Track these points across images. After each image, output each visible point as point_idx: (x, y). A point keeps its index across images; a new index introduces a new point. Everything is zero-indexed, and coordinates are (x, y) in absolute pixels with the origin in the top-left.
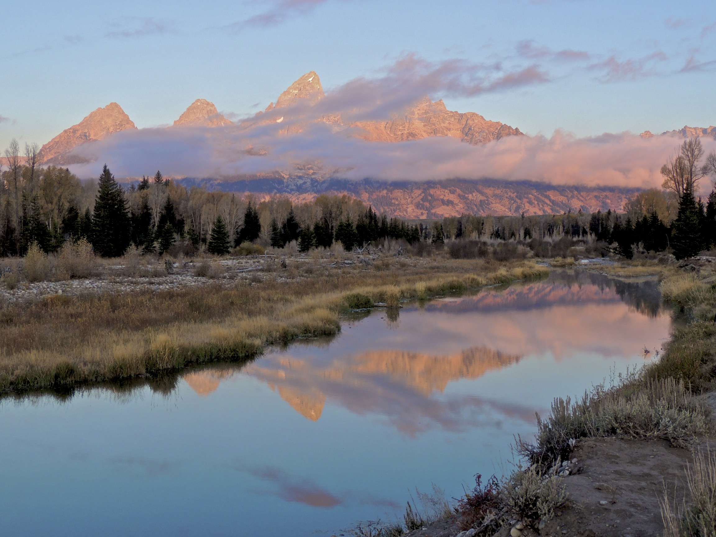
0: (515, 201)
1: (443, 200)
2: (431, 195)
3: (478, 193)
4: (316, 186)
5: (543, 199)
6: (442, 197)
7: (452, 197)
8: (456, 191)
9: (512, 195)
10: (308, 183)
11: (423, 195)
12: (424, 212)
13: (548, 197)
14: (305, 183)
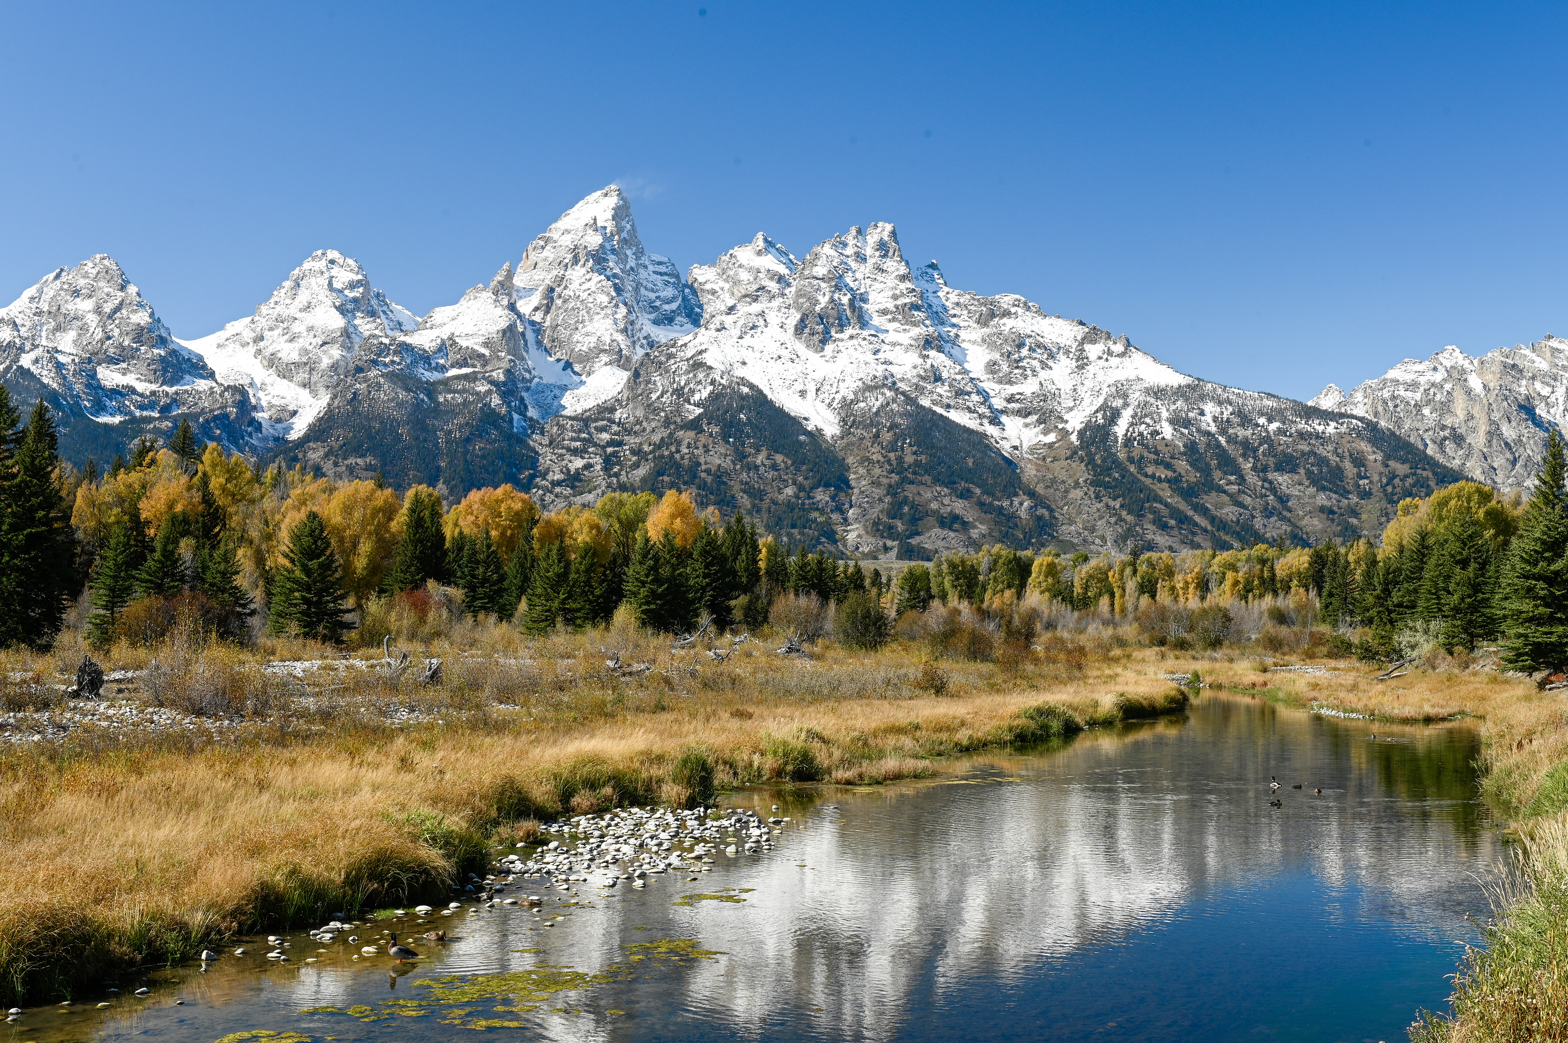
0: (1121, 519)
1: (935, 513)
2: (905, 501)
3: (1025, 497)
4: (617, 475)
5: (1190, 513)
6: (934, 506)
7: (959, 506)
8: (968, 490)
9: (1112, 503)
10: (598, 467)
11: (888, 499)
12: (889, 543)
13: (1203, 511)
14: (588, 467)
